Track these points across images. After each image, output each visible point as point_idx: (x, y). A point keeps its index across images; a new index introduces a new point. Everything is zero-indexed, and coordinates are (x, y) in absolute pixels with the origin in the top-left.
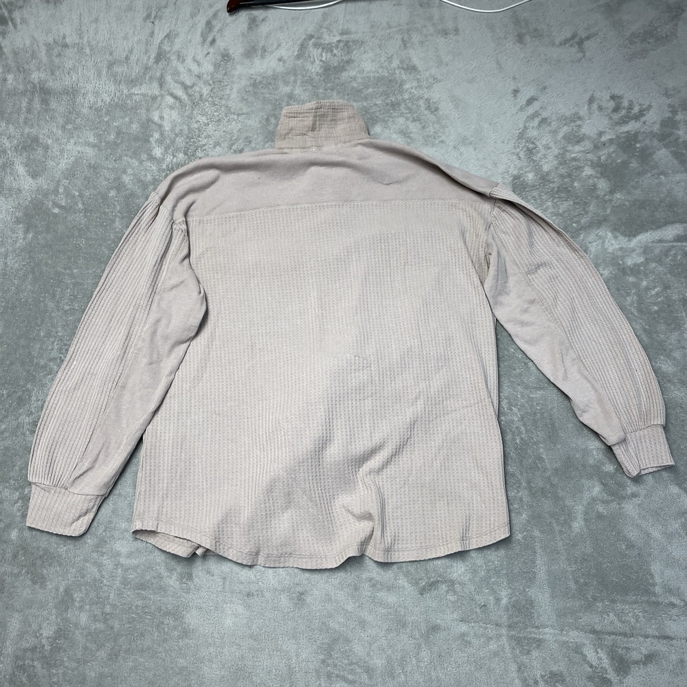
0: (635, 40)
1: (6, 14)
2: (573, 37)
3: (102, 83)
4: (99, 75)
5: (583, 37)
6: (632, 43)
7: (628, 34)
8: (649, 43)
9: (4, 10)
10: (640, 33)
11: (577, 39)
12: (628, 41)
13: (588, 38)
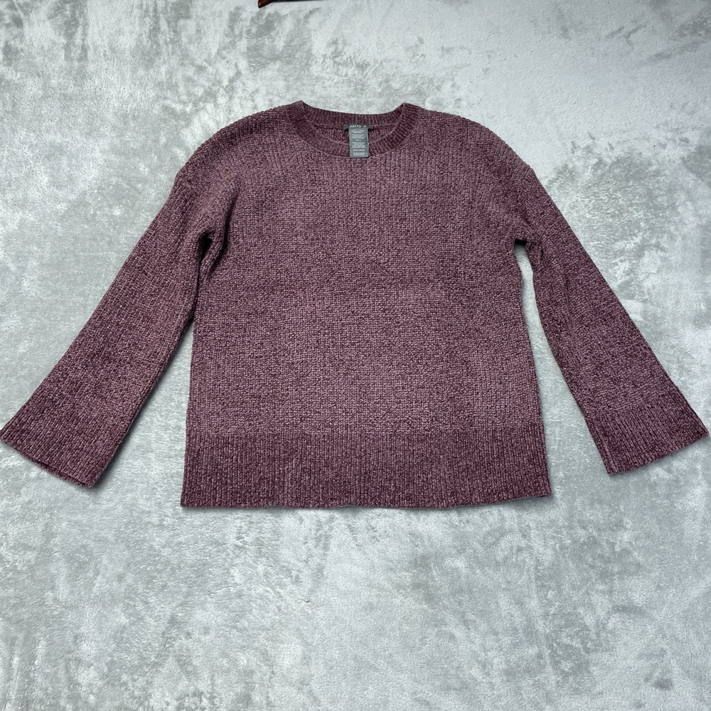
0: (685, 32)
1: (22, 15)
2: (620, 30)
3: (127, 87)
4: (123, 79)
5: (630, 30)
6: (682, 35)
7: (677, 26)
8: (699, 35)
9: (20, 12)
10: (689, 25)
11: (624, 32)
12: (677, 34)
13: (635, 31)
